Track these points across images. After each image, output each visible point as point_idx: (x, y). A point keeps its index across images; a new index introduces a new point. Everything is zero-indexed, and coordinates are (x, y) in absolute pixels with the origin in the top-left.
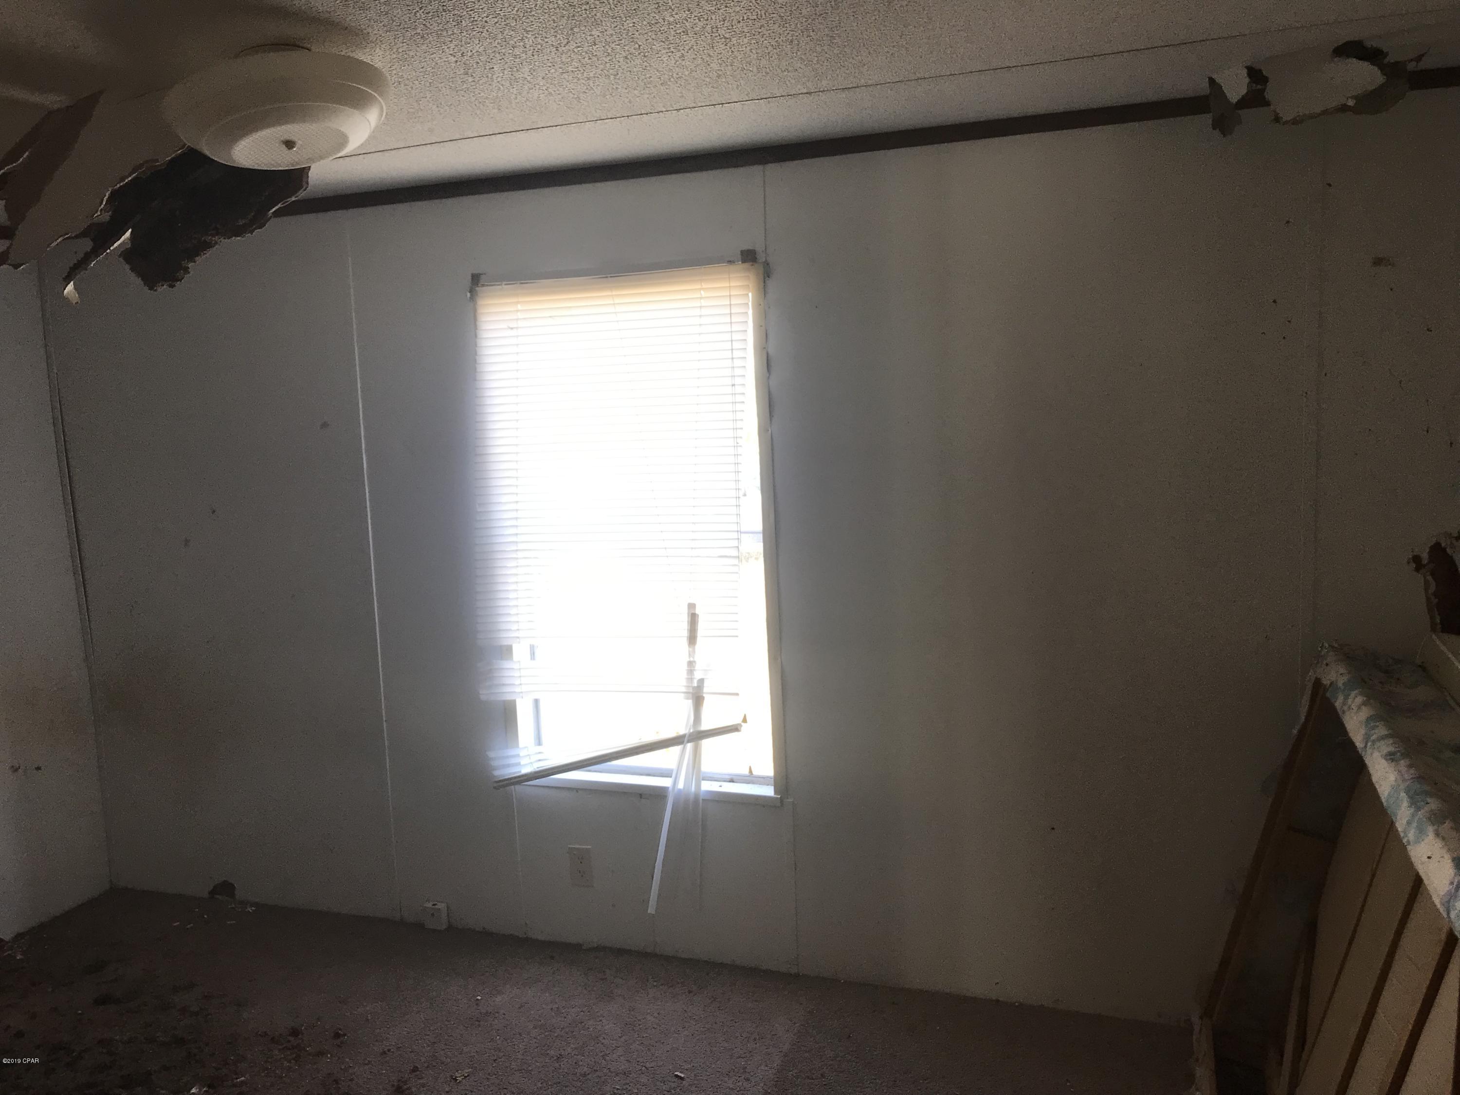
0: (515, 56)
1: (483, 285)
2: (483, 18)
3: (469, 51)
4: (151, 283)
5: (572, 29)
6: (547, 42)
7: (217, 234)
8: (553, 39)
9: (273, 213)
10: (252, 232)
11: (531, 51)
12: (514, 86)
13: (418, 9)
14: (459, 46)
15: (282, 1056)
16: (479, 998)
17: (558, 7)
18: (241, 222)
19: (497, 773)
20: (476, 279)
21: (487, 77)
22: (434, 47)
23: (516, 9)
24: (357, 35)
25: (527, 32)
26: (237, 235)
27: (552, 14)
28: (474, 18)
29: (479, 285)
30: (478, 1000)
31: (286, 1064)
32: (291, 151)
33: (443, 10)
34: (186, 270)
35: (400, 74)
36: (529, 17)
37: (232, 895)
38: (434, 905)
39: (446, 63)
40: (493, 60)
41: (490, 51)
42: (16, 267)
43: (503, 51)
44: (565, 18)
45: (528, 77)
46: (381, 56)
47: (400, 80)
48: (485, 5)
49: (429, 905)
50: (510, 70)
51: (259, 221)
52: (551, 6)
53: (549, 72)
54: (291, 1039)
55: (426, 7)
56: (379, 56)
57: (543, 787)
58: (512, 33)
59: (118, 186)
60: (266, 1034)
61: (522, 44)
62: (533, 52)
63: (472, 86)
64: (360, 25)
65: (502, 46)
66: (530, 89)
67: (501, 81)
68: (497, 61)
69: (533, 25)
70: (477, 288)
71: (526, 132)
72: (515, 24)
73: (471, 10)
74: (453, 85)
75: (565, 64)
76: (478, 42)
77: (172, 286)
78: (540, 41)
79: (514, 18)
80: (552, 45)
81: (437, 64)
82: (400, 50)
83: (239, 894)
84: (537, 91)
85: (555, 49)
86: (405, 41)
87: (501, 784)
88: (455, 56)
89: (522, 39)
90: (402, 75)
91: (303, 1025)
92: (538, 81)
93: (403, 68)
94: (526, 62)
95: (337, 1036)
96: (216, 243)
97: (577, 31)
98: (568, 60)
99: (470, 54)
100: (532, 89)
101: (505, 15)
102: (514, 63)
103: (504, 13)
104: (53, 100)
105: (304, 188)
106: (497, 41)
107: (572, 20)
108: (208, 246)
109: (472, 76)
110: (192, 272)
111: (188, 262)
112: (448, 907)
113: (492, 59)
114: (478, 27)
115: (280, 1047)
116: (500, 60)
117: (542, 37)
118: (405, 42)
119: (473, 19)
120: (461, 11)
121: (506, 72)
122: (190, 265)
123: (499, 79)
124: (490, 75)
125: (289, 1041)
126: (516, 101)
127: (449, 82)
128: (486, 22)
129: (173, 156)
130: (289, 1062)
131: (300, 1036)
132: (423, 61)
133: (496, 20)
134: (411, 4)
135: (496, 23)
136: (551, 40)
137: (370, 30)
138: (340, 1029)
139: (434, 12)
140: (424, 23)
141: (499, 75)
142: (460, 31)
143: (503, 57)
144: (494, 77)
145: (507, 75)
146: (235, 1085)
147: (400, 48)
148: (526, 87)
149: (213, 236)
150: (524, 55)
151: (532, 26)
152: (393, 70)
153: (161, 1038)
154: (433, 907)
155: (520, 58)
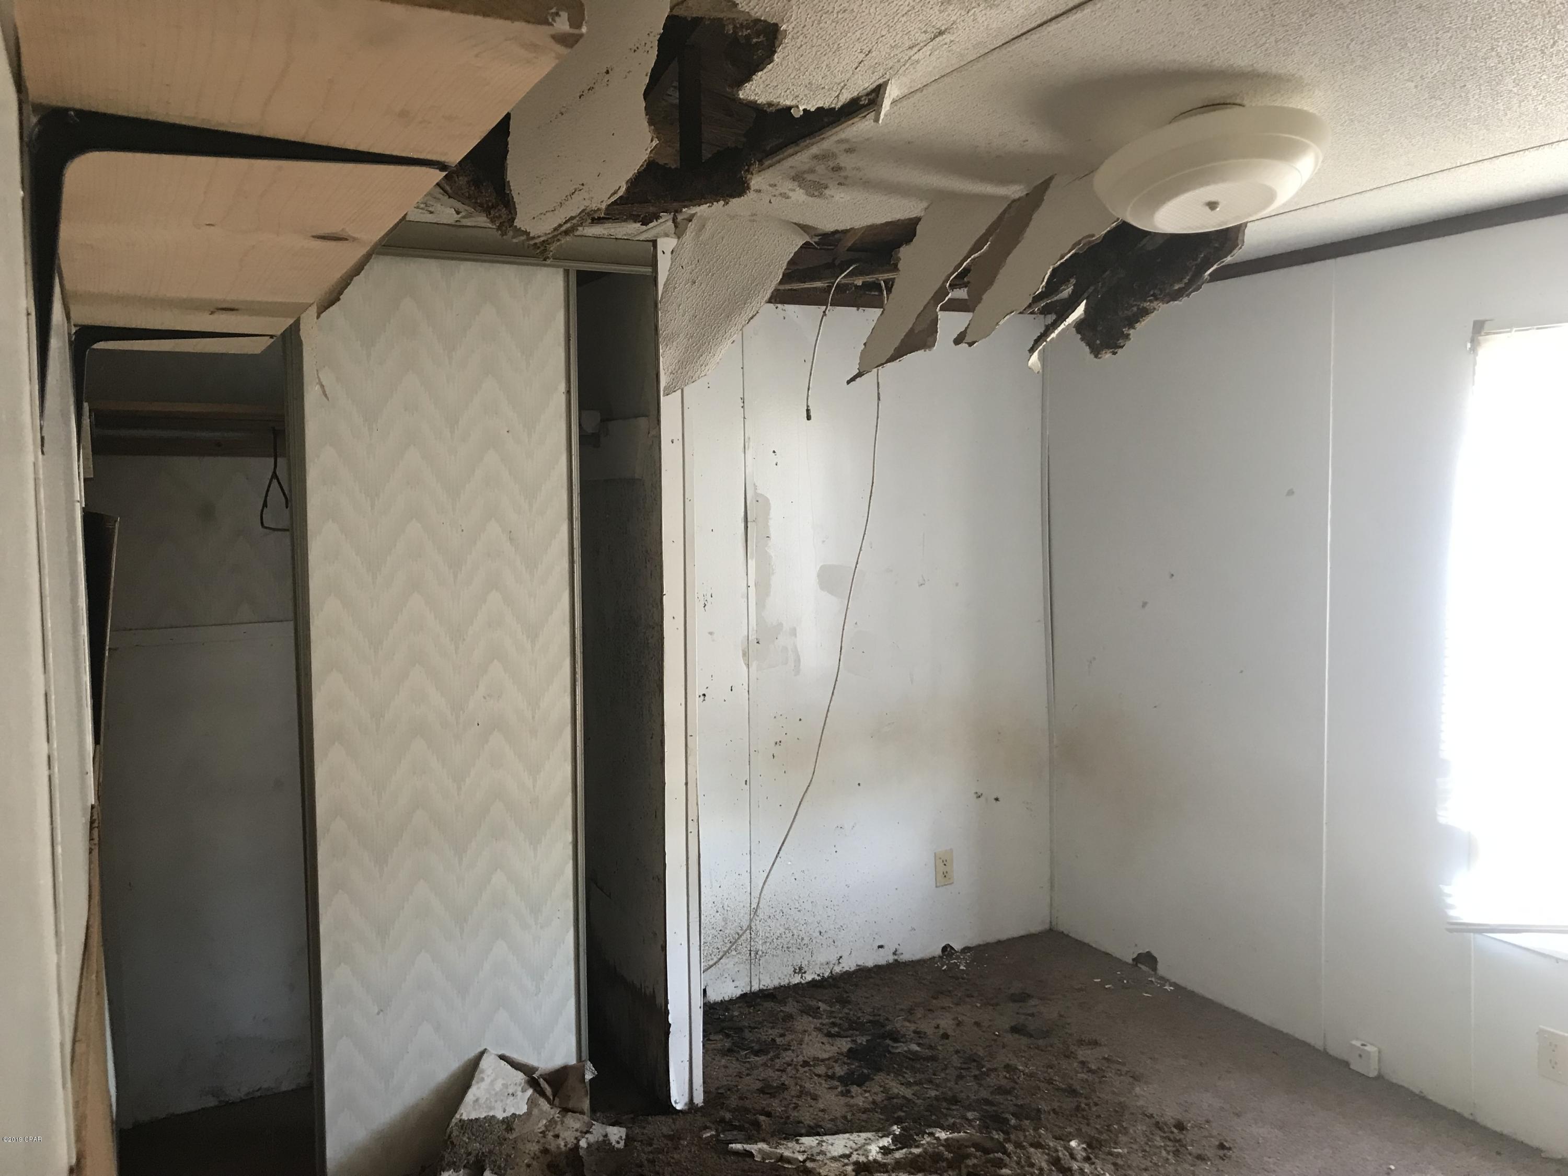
0: (1490, 69)
1: (1487, 334)
2: (1431, 35)
3: (1429, 72)
4: (1096, 351)
5: (1554, 27)
6: (1527, 46)
7: (1156, 299)
8: (1534, 42)
9: (1210, 275)
10: (1188, 295)
11: (1509, 60)
12: (1499, 101)
13: (1349, 42)
14: (1415, 70)
15: (1162, 1144)
16: (1393, 1167)
17: (1524, 7)
18: (1177, 287)
19: (1452, 913)
20: (1479, 328)
21: (1461, 96)
22: (1383, 76)
23: (1469, 18)
24: (1288, 80)
25: (1497, 40)
26: (1174, 300)
27: (1519, 15)
28: (1421, 37)
29: (1483, 334)
30: (1390, 1169)
31: (1164, 1153)
32: (1214, 211)
33: (1379, 36)
34: (1127, 337)
35: (1351, 111)
36: (1491, 23)
37: (1155, 969)
38: (1363, 1045)
39: (1404, 90)
40: (1462, 78)
41: (1457, 68)
42: (971, 344)
43: (1473, 65)
44: (1539, 16)
45: (1513, 89)
46: (1323, 97)
47: (1351, 117)
48: (1428, 22)
49: (1358, 1043)
50: (1487, 84)
51: (1194, 283)
52: (1514, 7)
53: (1540, 79)
54: (1175, 1131)
55: (1358, 37)
56: (1320, 97)
57: (1510, 944)
58: (1477, 44)
59: (1059, 263)
60: (1151, 1116)
61: (1494, 53)
62: (1512, 60)
63: (1443, 109)
64: (1289, 71)
65: (1469, 61)
66: (1520, 102)
67: (1480, 97)
68: (1468, 77)
69: (1500, 31)
70: (1480, 338)
71: (1537, 149)
72: (1475, 34)
73: (1414, 30)
74: (1419, 112)
75: (1559, 67)
76: (1437, 61)
77: (1114, 353)
78: (1518, 47)
79: (1472, 28)
80: (1535, 49)
81: (1393, 92)
82: (1343, 87)
83: (1162, 970)
84: (1531, 102)
85: (1540, 53)
86: (1345, 76)
87: (1456, 927)
88: (1412, 81)
89: (1492, 49)
90: (1353, 112)
91: (1190, 1122)
92: (1528, 92)
93: (1351, 104)
94: (1506, 72)
95: (1222, 1146)
96: (1155, 309)
97: (1562, 27)
98: (1561, 62)
99: (1430, 75)
100: (1524, 101)
101: (1459, 28)
102: (1491, 76)
103: (1456, 25)
104: (1015, 191)
105: (1240, 246)
106: (1460, 56)
107: (1550, 17)
108: (1145, 312)
109: (1441, 98)
110: (1132, 339)
111: (1129, 329)
112: (1379, 1052)
113: (1460, 76)
114: (1429, 46)
115: (1162, 1134)
116: (1471, 75)
117: (1518, 42)
118: (1347, 78)
119: (1419, 39)
120: (1402, 33)
121: (1483, 88)
122: (1132, 331)
123: (1477, 97)
124: (1463, 94)
125: (1172, 1132)
126: (1507, 117)
127: (1414, 109)
128: (1437, 38)
129: (1109, 229)
130: (1168, 1153)
131: (1184, 1132)
132: (1374, 92)
133: (1449, 35)
134: (1338, 38)
135: (1451, 37)
136: (1531, 43)
137: (1301, 73)
138: (1226, 1141)
139: (1368, 41)
140: (1362, 54)
141: (1474, 92)
142: (1409, 54)
143: (1475, 71)
144: (1470, 95)
145: (1484, 90)
146: (1111, 1154)
147: (1342, 84)
148: (1515, 101)
149: (1151, 301)
150: (1500, 65)
151: (1499, 33)
152: (1341, 108)
153: (1058, 1083)
154: (1362, 1047)
155: (1496, 69)
